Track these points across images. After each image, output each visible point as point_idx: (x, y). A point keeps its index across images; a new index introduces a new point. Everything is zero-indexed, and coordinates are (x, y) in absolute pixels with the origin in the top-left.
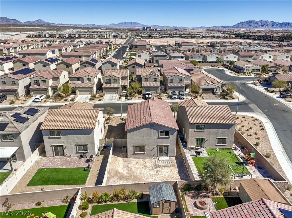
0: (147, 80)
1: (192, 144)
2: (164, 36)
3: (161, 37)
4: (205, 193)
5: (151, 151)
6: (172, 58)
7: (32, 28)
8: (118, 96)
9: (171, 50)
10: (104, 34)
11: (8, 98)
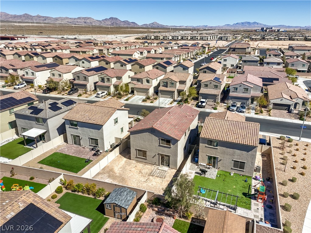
0: (206, 86)
1: (203, 161)
2: (281, 37)
3: (278, 39)
4: (171, 212)
5: (153, 157)
6: (265, 65)
7: (146, 30)
8: (172, 100)
9: (272, 55)
10: (207, 36)
11: (79, 91)
